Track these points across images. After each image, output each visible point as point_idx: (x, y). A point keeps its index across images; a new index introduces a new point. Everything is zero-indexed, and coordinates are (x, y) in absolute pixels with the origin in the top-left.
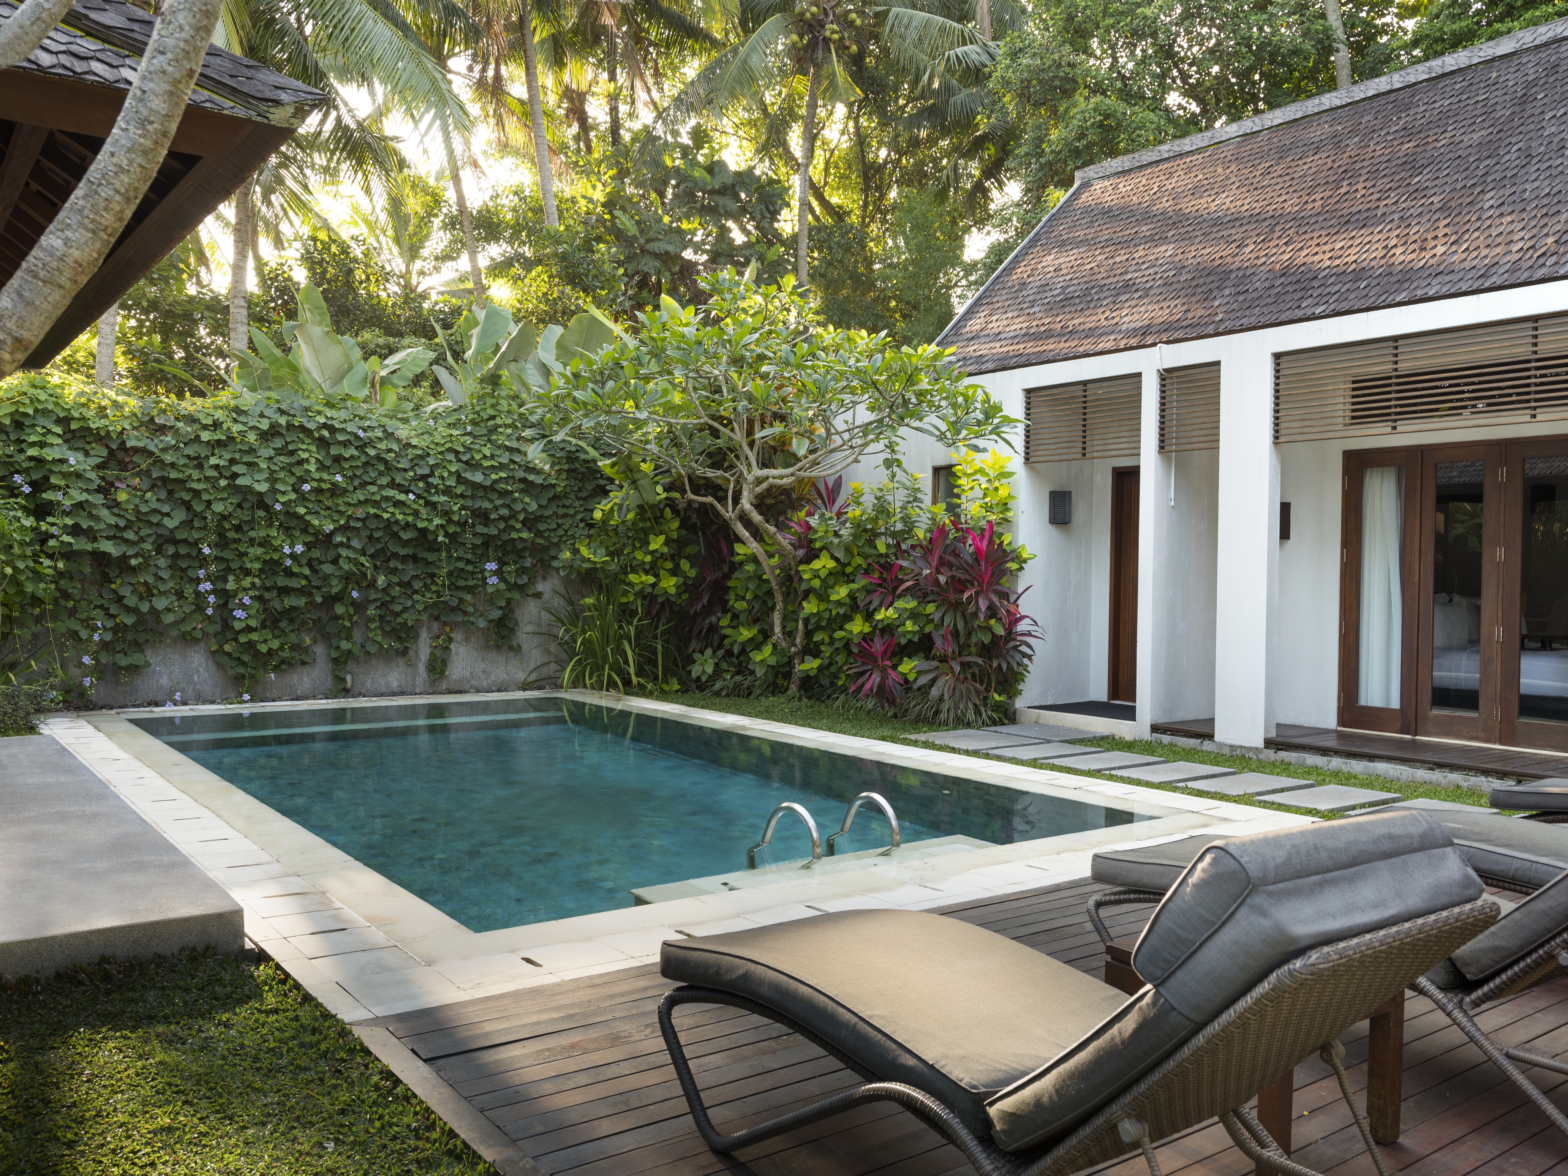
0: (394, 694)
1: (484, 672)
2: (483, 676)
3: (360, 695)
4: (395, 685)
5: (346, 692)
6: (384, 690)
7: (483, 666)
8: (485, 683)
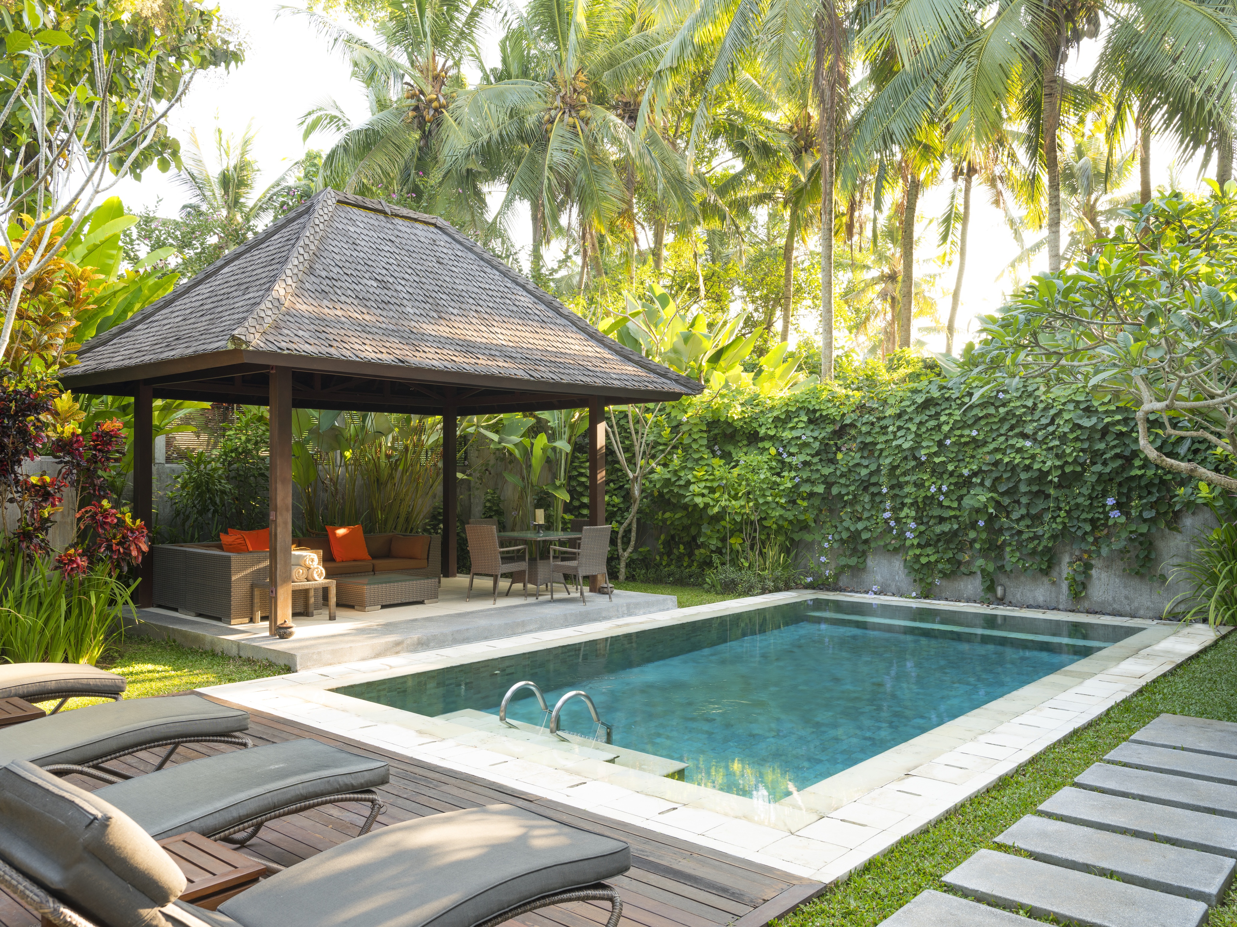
0: (1038, 607)
1: (1126, 598)
2: (1125, 602)
3: (1010, 604)
4: (1041, 599)
5: (1001, 601)
6: (1031, 602)
7: (1125, 592)
8: (1128, 608)
